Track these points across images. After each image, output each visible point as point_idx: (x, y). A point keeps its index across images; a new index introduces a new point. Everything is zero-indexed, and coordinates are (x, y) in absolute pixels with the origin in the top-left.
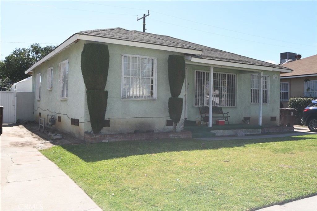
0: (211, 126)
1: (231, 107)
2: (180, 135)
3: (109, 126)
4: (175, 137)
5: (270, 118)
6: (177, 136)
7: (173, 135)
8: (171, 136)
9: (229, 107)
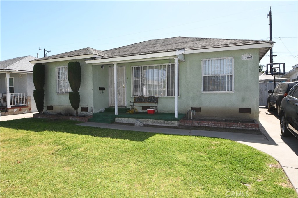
0: (116, 113)
1: (171, 96)
2: (77, 119)
3: (53, 109)
4: (73, 120)
5: (238, 110)
6: (74, 119)
7: (72, 118)
8: (71, 118)
9: (168, 96)
